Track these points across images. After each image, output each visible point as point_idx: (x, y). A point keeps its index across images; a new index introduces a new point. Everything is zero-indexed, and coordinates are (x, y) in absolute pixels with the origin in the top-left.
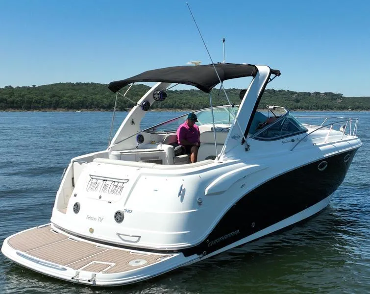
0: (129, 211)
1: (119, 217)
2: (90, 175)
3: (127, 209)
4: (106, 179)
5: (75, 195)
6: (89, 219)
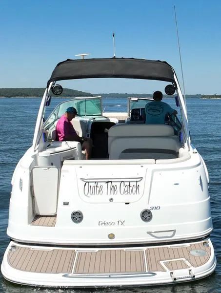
0: (156, 208)
1: (146, 216)
2: (82, 179)
3: (154, 206)
4: (109, 180)
5: (66, 204)
6: (103, 224)
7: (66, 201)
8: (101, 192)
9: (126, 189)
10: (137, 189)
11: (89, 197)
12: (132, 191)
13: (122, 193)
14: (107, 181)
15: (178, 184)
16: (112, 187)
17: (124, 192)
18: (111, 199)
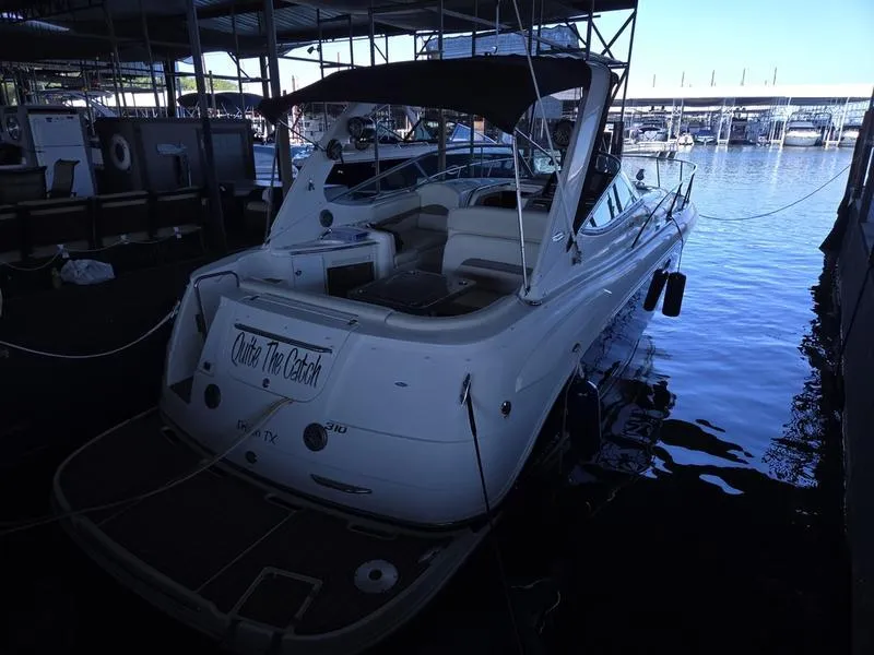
0: (338, 429)
3: (335, 423)
5: (207, 366)
6: (244, 429)
8: (255, 362)
9: (296, 368)
10: (314, 373)
11: (236, 365)
12: (305, 374)
13: (287, 375)
14: (270, 341)
15: (404, 385)
16: (276, 355)
17: (291, 374)
18: (266, 382)
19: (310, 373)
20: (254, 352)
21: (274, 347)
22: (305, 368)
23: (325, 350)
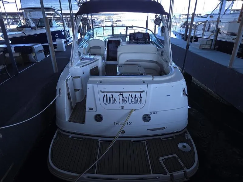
0: (154, 113)
2: (102, 92)
5: (91, 109)
6: (117, 124)
7: (91, 107)
8: (115, 102)
9: (133, 100)
10: (140, 100)
11: (107, 105)
12: (137, 101)
13: (130, 102)
14: (119, 94)
15: (169, 95)
16: (123, 98)
17: (132, 102)
18: (122, 107)
19: (139, 100)
20: (113, 99)
21: (121, 95)
22: (136, 99)
23: (141, 92)
